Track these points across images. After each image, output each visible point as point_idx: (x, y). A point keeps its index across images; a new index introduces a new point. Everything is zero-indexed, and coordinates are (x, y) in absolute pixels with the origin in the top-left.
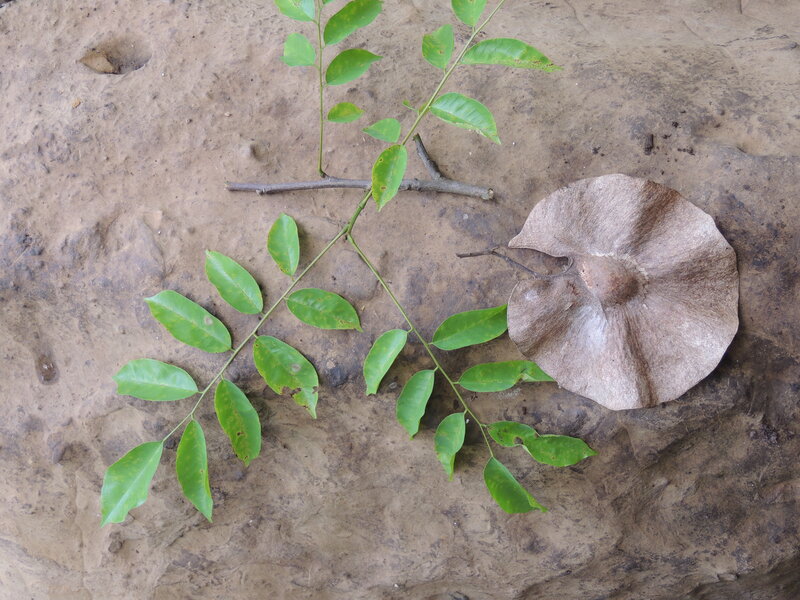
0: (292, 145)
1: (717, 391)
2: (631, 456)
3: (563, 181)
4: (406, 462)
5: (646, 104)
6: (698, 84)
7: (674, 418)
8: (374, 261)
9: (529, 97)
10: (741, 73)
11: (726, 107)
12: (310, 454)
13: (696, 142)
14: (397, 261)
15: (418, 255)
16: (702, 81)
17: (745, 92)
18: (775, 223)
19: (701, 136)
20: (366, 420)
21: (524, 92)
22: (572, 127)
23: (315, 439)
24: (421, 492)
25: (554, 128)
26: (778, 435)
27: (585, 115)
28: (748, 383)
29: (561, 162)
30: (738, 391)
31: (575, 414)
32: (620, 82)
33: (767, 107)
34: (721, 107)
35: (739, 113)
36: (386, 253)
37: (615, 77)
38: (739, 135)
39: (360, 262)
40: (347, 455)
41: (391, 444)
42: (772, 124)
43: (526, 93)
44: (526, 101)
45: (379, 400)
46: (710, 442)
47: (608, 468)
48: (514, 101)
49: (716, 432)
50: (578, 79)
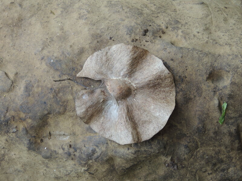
1: (151, 145)
2: (114, 169)
3: (95, 49)
4: (20, 164)
5: (135, 21)
6: (159, 15)
7: (132, 155)
8: (12, 76)
9: (86, 13)
10: (178, 12)
13: (154, 38)
14: (21, 77)
15: (30, 75)
16: (161, 14)
17: (178, 20)
18: (182, 76)
19: (156, 36)
20: (3, 144)
21: (84, 11)
22: (102, 27)
24: (27, 177)
25: (95, 27)
26: (177, 166)
27: (108, 23)
28: (165, 143)
29: (96, 41)
30: (160, 145)
31: (91, 149)
32: (125, 11)
33: (186, 27)
34: (166, 25)
35: (174, 29)
36: (17, 73)
37: (124, 8)
38: (173, 37)
39: (5, 76)
41: (14, 155)
42: (187, 34)
43: (85, 11)
44: (85, 15)
45: (8, 136)
46: (149, 166)
47: (105, 174)
48: (80, 14)
49: (151, 163)
50: (108, 8)
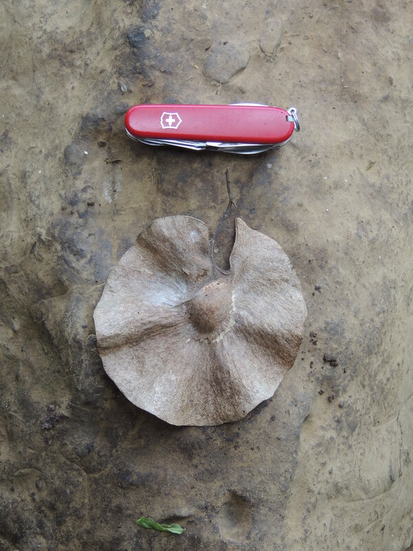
0: (347, 23)
1: (93, 375)
2: (42, 297)
3: (294, 257)
4: (54, 99)
5: (355, 338)
6: (367, 389)
7: (72, 335)
8: (238, 81)
9: (371, 236)
10: (373, 429)
11: (345, 410)
12: (68, 16)
13: (318, 379)
16: (370, 393)
17: (357, 430)
18: (239, 440)
19: (322, 384)
20: (95, 64)
21: (375, 232)
22: (341, 270)
23: (82, 20)
24: (26, 113)
25: (341, 255)
26: (48, 429)
27: (350, 283)
28: (98, 404)
29: (311, 257)
30: (92, 394)
31: (84, 248)
32: (376, 319)
33: (342, 447)
34: (346, 405)
35: (339, 421)
36: (243, 92)
37: (381, 315)
38: (320, 418)
39: (237, 68)
40: (65, 48)
41: (71, 86)
42: (326, 450)
43: (374, 235)
44: (367, 233)
45: (112, 75)
46: (48, 369)
47: (33, 276)
48: (368, 223)
49: (56, 374)
50: (382, 283)
